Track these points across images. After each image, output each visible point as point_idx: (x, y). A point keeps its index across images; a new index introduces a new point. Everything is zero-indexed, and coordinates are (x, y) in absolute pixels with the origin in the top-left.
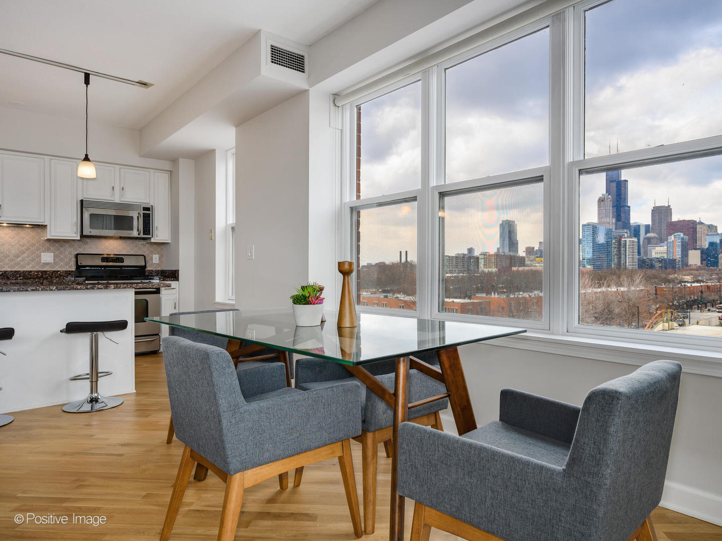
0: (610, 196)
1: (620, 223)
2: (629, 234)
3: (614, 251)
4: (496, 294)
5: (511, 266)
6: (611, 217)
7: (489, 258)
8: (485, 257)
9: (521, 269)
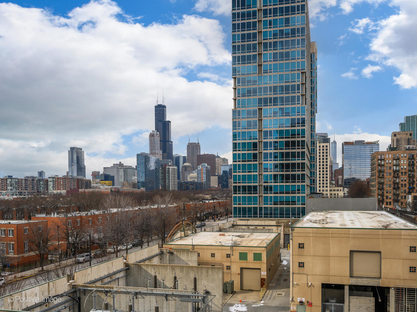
0: (158, 133)
1: (166, 154)
2: (172, 163)
3: (161, 176)
4: (56, 214)
5: (78, 188)
6: (159, 149)
7: (57, 181)
8: (54, 180)
9: (87, 190)
